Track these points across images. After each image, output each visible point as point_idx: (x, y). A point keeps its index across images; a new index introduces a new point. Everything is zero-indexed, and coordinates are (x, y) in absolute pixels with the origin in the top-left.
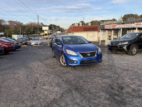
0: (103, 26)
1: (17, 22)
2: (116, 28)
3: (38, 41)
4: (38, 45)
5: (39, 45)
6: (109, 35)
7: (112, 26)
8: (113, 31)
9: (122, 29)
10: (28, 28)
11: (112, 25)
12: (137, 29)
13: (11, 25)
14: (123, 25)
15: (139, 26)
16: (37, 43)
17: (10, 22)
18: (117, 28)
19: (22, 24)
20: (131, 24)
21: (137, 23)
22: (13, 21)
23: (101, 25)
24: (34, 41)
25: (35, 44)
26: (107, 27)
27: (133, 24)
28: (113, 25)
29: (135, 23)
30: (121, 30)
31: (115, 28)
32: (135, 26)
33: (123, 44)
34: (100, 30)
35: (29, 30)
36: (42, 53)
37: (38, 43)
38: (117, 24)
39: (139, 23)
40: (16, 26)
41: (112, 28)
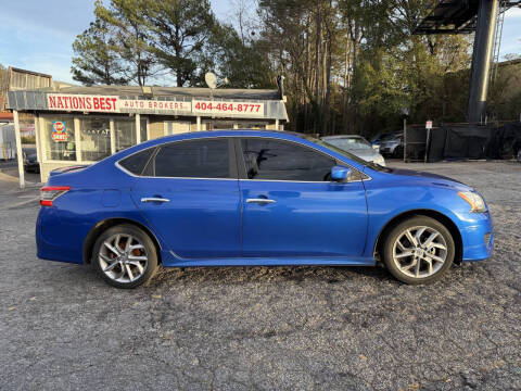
7: (92, 102)
9: (141, 115)
11: (92, 97)
14: (146, 102)
18: (118, 111)
20: (179, 103)
21: (201, 102)
23: (12, 88)
26: (59, 102)
28: (98, 97)
29: (195, 102)
30: (138, 118)
34: (15, 113)
38: (116, 97)
39: (208, 103)
41: (93, 110)
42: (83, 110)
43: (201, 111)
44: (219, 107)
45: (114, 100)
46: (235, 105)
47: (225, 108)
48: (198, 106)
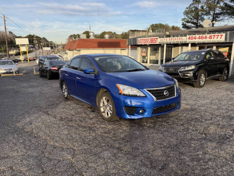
0: (135, 39)
2: (156, 43)
3: (12, 66)
4: (12, 73)
5: (14, 74)
6: (144, 54)
7: (150, 40)
8: (149, 48)
9: (167, 44)
11: (150, 38)
12: (190, 45)
14: (168, 38)
15: (194, 41)
16: (11, 70)
18: (158, 43)
20: (181, 37)
21: (191, 36)
23: (130, 37)
24: (4, 66)
25: (5, 72)
26: (140, 41)
27: (184, 38)
28: (152, 38)
29: (188, 36)
30: (165, 46)
31: (154, 43)
32: (188, 41)
33: (187, 69)
34: (130, 46)
36: (31, 90)
37: (13, 70)
38: (158, 37)
39: (194, 36)
41: (150, 43)
42: (147, 44)
43: (191, 40)
44: (199, 38)
45: (157, 39)
46: (208, 36)
47: (202, 38)
48: (189, 38)
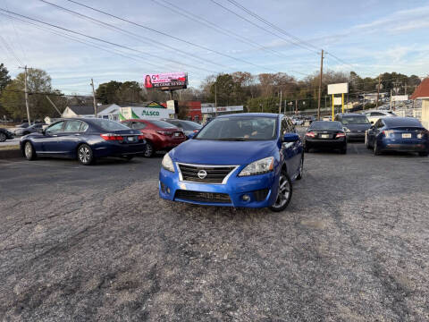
1: (281, 76)
10: (308, 90)
13: (264, 86)
17: (264, 77)
19: (292, 79)
22: (270, 75)
35: (309, 95)
40: (275, 88)
